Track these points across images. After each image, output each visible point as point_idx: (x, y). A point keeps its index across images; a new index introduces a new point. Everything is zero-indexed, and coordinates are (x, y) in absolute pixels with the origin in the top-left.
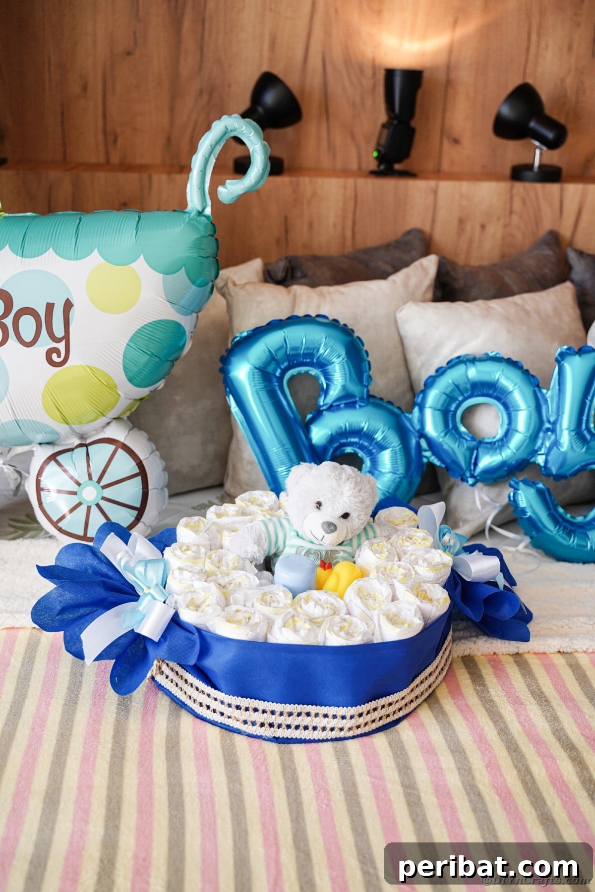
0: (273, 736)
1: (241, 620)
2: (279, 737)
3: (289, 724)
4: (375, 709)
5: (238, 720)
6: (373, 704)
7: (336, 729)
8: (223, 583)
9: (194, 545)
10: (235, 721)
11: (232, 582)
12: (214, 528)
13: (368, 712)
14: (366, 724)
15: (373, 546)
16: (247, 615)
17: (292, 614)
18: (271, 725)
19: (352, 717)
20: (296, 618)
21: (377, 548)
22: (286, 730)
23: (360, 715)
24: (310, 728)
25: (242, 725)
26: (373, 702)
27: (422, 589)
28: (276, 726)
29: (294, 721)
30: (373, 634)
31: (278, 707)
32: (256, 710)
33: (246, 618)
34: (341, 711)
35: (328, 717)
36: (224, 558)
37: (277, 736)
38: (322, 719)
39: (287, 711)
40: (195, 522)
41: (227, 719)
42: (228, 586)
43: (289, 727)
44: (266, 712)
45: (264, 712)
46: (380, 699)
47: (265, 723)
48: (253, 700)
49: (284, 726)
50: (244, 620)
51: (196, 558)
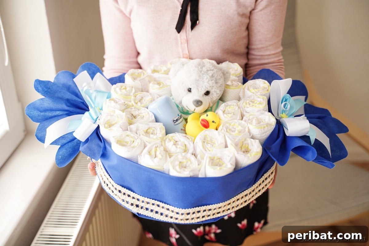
0: (137, 212)
1: (128, 142)
2: (140, 214)
3: (147, 208)
4: (199, 212)
5: (120, 198)
6: (197, 209)
7: (174, 218)
8: (134, 114)
9: (130, 87)
10: (118, 198)
11: (139, 114)
12: (147, 79)
13: (194, 213)
14: (192, 219)
15: (227, 108)
16: (132, 140)
17: (156, 145)
18: (137, 206)
19: (182, 214)
20: (158, 149)
21: (229, 109)
22: (145, 210)
23: (188, 214)
24: (159, 213)
25: (122, 201)
26: (197, 208)
27: (246, 142)
28: (140, 207)
29: (150, 207)
30: (199, 171)
31: (141, 198)
32: (129, 196)
33: (131, 141)
34: (176, 210)
35: (169, 210)
36: (144, 98)
37: (139, 213)
38: (166, 210)
39: (146, 201)
40: (138, 73)
41: (115, 195)
42: (137, 116)
43: (147, 209)
44: (135, 199)
45: (133, 198)
46: (202, 207)
47: (134, 204)
48: (128, 190)
49: (144, 208)
50: (129, 142)
51: (127, 95)
